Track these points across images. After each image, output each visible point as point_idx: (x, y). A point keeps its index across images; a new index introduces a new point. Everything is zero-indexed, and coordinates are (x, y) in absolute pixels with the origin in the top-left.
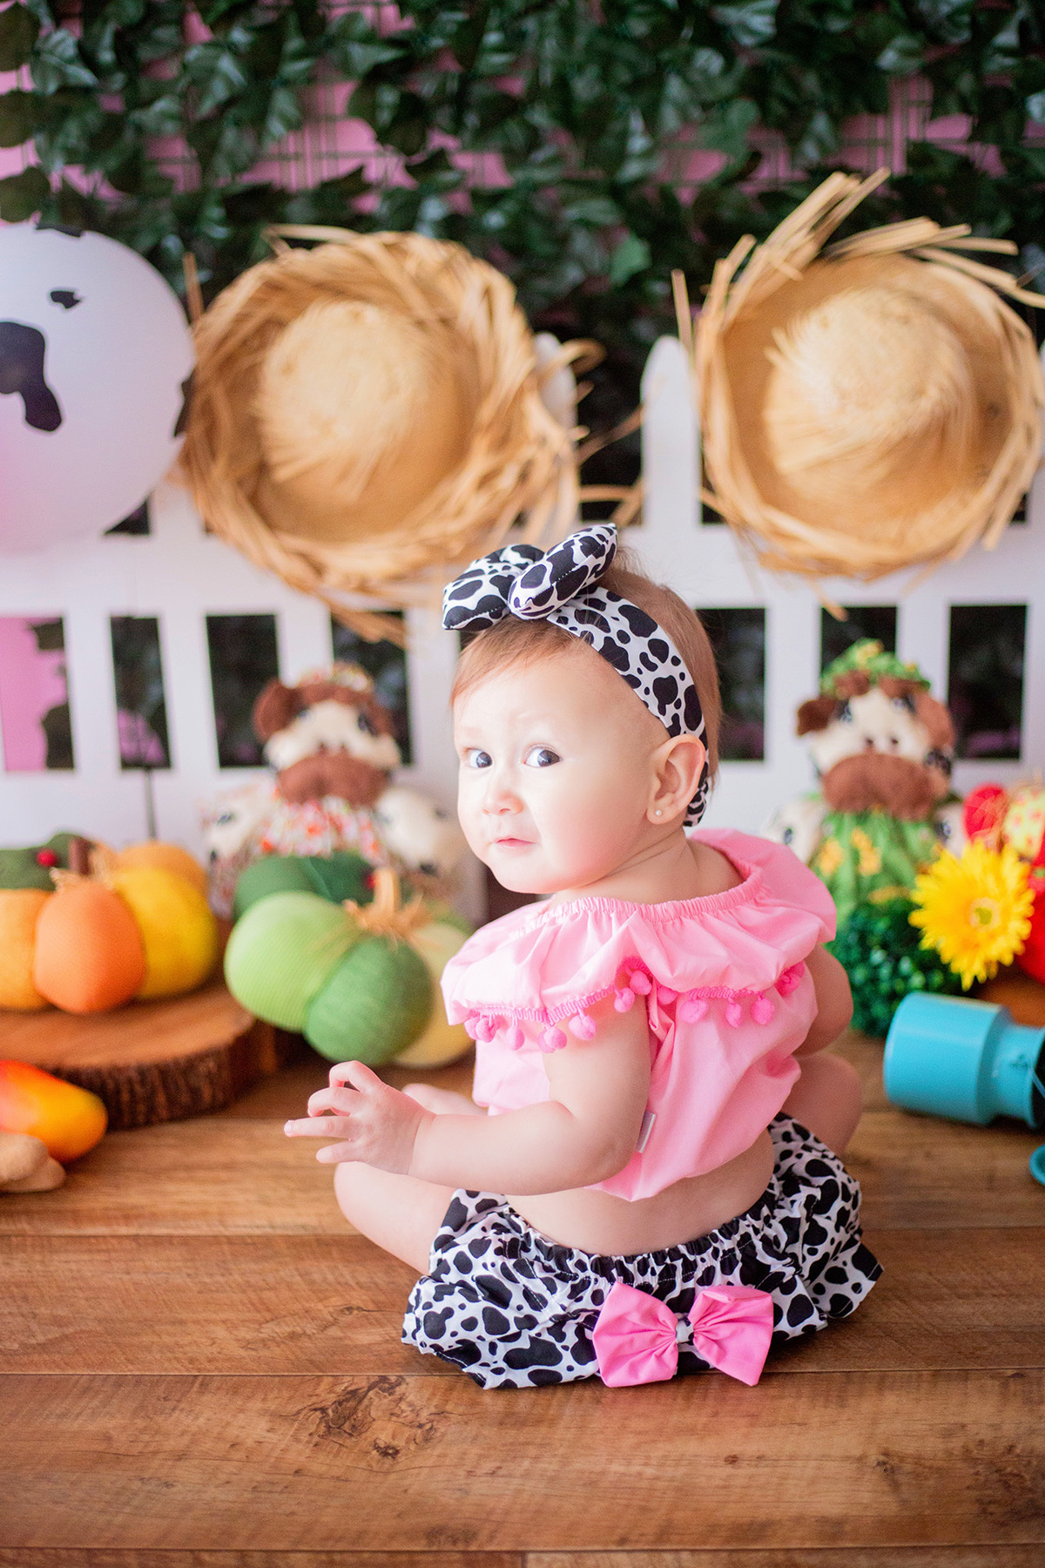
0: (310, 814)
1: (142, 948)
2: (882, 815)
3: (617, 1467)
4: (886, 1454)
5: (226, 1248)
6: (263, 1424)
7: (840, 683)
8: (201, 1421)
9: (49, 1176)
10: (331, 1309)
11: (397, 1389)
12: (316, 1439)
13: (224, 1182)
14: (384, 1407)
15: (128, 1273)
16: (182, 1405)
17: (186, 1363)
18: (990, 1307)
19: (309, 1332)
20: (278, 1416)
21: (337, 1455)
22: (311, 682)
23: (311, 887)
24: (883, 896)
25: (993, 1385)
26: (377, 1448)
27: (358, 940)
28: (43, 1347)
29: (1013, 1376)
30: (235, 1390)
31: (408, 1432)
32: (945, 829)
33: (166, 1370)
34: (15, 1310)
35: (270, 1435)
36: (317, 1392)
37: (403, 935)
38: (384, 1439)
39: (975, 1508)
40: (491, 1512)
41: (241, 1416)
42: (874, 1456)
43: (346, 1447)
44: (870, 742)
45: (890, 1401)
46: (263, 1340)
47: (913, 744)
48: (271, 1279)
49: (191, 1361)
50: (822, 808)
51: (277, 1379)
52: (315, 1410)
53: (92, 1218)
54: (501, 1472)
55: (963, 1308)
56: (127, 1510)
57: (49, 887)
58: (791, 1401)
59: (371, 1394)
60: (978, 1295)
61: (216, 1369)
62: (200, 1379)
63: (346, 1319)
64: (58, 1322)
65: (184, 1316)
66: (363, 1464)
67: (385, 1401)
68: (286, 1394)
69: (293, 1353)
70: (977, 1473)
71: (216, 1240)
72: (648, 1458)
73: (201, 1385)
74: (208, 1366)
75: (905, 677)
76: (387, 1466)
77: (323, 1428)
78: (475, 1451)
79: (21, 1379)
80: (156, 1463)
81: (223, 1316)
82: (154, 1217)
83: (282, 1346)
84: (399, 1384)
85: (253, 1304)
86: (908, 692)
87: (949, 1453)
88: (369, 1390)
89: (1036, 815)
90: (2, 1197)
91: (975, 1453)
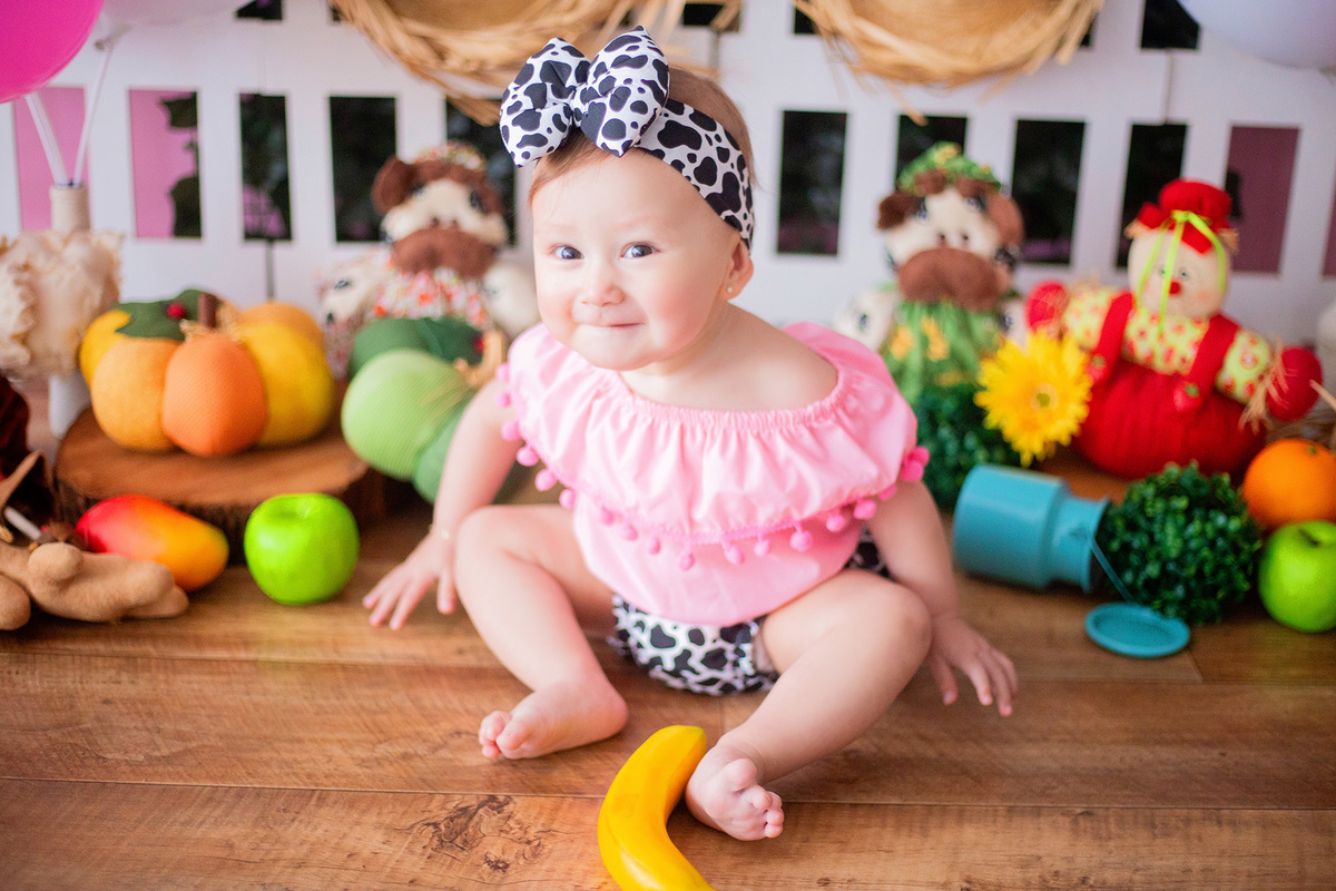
0: (422, 283)
1: (265, 397)
2: (950, 306)
4: (969, 881)
5: (341, 674)
6: (379, 836)
7: (919, 181)
8: (320, 832)
9: (174, 603)
10: (441, 733)
11: (506, 808)
12: (429, 851)
14: (493, 824)
15: (248, 694)
16: (301, 817)
17: (305, 778)
18: (1056, 751)
19: (420, 753)
20: (393, 830)
21: (450, 866)
22: (428, 158)
23: (423, 345)
24: (950, 379)
25: (1065, 822)
26: (489, 862)
27: (468, 394)
28: (167, 760)
29: (1082, 814)
30: (351, 805)
31: (517, 848)
32: (1007, 319)
33: (285, 784)
34: (140, 725)
35: (385, 846)
36: (429, 808)
38: (494, 854)
41: (358, 828)
42: (957, 885)
43: (459, 860)
44: (943, 237)
45: (970, 833)
46: (377, 759)
47: (983, 241)
48: (383, 704)
49: (309, 776)
50: (895, 298)
51: (391, 795)
52: (428, 824)
53: (212, 643)
55: (1033, 751)
57: (179, 338)
58: (878, 829)
59: (481, 811)
60: (1045, 739)
61: (334, 784)
62: (318, 793)
63: (457, 741)
64: (180, 736)
65: (301, 734)
66: (475, 877)
67: (495, 818)
68: (400, 809)
69: (406, 771)
71: (331, 667)
72: (746, 878)
73: (319, 798)
74: (325, 781)
75: (981, 178)
76: (498, 878)
77: (435, 842)
78: (581, 867)
79: (146, 788)
80: (277, 870)
81: (339, 736)
82: (273, 644)
83: (396, 765)
84: (508, 804)
85: (367, 727)
86: (979, 192)
87: (1027, 883)
88: (479, 808)
89: (1095, 309)
90: (128, 621)
91: (1051, 884)
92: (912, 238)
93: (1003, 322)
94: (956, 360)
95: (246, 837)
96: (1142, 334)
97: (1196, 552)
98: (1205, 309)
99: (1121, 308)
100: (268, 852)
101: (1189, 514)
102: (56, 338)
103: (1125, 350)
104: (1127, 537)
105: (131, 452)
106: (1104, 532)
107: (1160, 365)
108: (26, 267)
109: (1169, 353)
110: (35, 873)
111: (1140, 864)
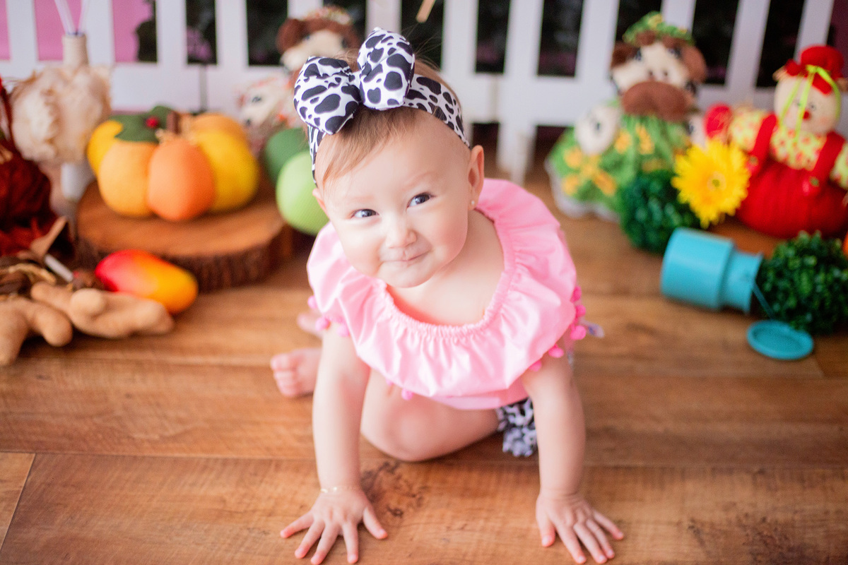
2: (654, 118)
4: (693, 521)
7: (637, 37)
8: (279, 490)
9: (165, 326)
11: (396, 470)
14: (390, 483)
15: (220, 389)
16: (266, 479)
17: (264, 451)
24: (653, 166)
25: (748, 478)
26: (390, 511)
28: (175, 438)
30: (297, 470)
31: (407, 500)
32: (690, 127)
33: (253, 455)
34: (153, 413)
38: (393, 504)
39: (750, 558)
40: (465, 555)
42: (686, 523)
44: (651, 73)
45: (690, 486)
47: (677, 76)
49: (267, 449)
53: (192, 351)
54: (468, 528)
56: (243, 549)
58: (632, 485)
59: (380, 474)
61: (284, 455)
62: (274, 461)
64: (181, 421)
65: (258, 418)
70: (747, 535)
73: (276, 466)
74: (278, 453)
75: (679, 37)
76: (398, 522)
79: (163, 460)
80: (256, 518)
81: (282, 419)
82: (230, 352)
84: (397, 467)
86: (677, 45)
87: (729, 522)
88: (379, 472)
90: (135, 338)
91: (744, 521)
92: (630, 75)
93: (688, 129)
94: (658, 154)
95: (233, 494)
96: (782, 143)
97: (821, 294)
98: (824, 128)
99: (769, 125)
100: (249, 505)
101: (817, 269)
102: (72, 140)
104: (776, 281)
105: (125, 218)
106: (760, 278)
107: (793, 163)
108: (50, 92)
109: (799, 156)
110: (100, 523)
111: (797, 508)
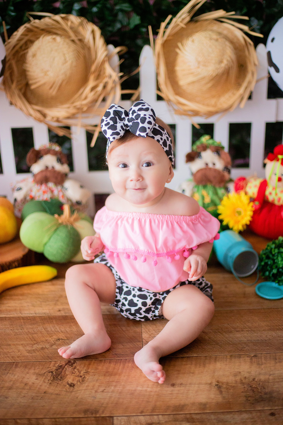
0: (43, 187)
2: (210, 186)
3: (139, 388)
4: (218, 382)
5: (22, 321)
6: (34, 377)
7: (198, 147)
8: (16, 376)
10: (53, 340)
11: (74, 365)
12: (50, 381)
13: (21, 300)
14: (70, 371)
16: (10, 372)
17: (11, 358)
18: (246, 334)
19: (47, 347)
20: (39, 375)
21: (56, 387)
22: (43, 148)
24: (211, 209)
25: (248, 359)
26: (68, 384)
27: (59, 226)
29: (254, 356)
30: (26, 367)
31: (77, 379)
32: (229, 189)
33: (5, 360)
35: (36, 381)
36: (50, 366)
37: (72, 224)
38: (70, 381)
39: (244, 399)
40: (103, 404)
41: (28, 375)
42: (214, 383)
43: (59, 384)
44: (207, 164)
45: (219, 365)
46: (34, 350)
47: (219, 165)
48: (35, 330)
49: (13, 357)
50: (193, 184)
51: (38, 362)
52: (50, 372)
54: (105, 391)
55: (238, 335)
58: (189, 365)
59: (66, 367)
60: (242, 331)
61: (20, 360)
62: (15, 363)
63: (58, 342)
65: (10, 343)
66: (64, 390)
67: (70, 369)
68: (41, 367)
69: (43, 354)
70: (245, 388)
71: (19, 318)
72: (148, 385)
73: (16, 365)
74: (18, 359)
75: (217, 146)
76: (71, 390)
77: (52, 378)
78: (97, 384)
80: (3, 391)
81: (22, 343)
83: (39, 352)
84: (74, 363)
85: (30, 339)
86: (218, 150)
87: (236, 381)
88: (65, 366)
89: (255, 186)
91: (244, 381)
92: (197, 166)
93: (227, 190)
94: (213, 203)
96: (270, 194)
99: (264, 185)
103: (266, 199)
104: (266, 261)
107: (277, 203)
109: (279, 199)
111: (271, 373)
